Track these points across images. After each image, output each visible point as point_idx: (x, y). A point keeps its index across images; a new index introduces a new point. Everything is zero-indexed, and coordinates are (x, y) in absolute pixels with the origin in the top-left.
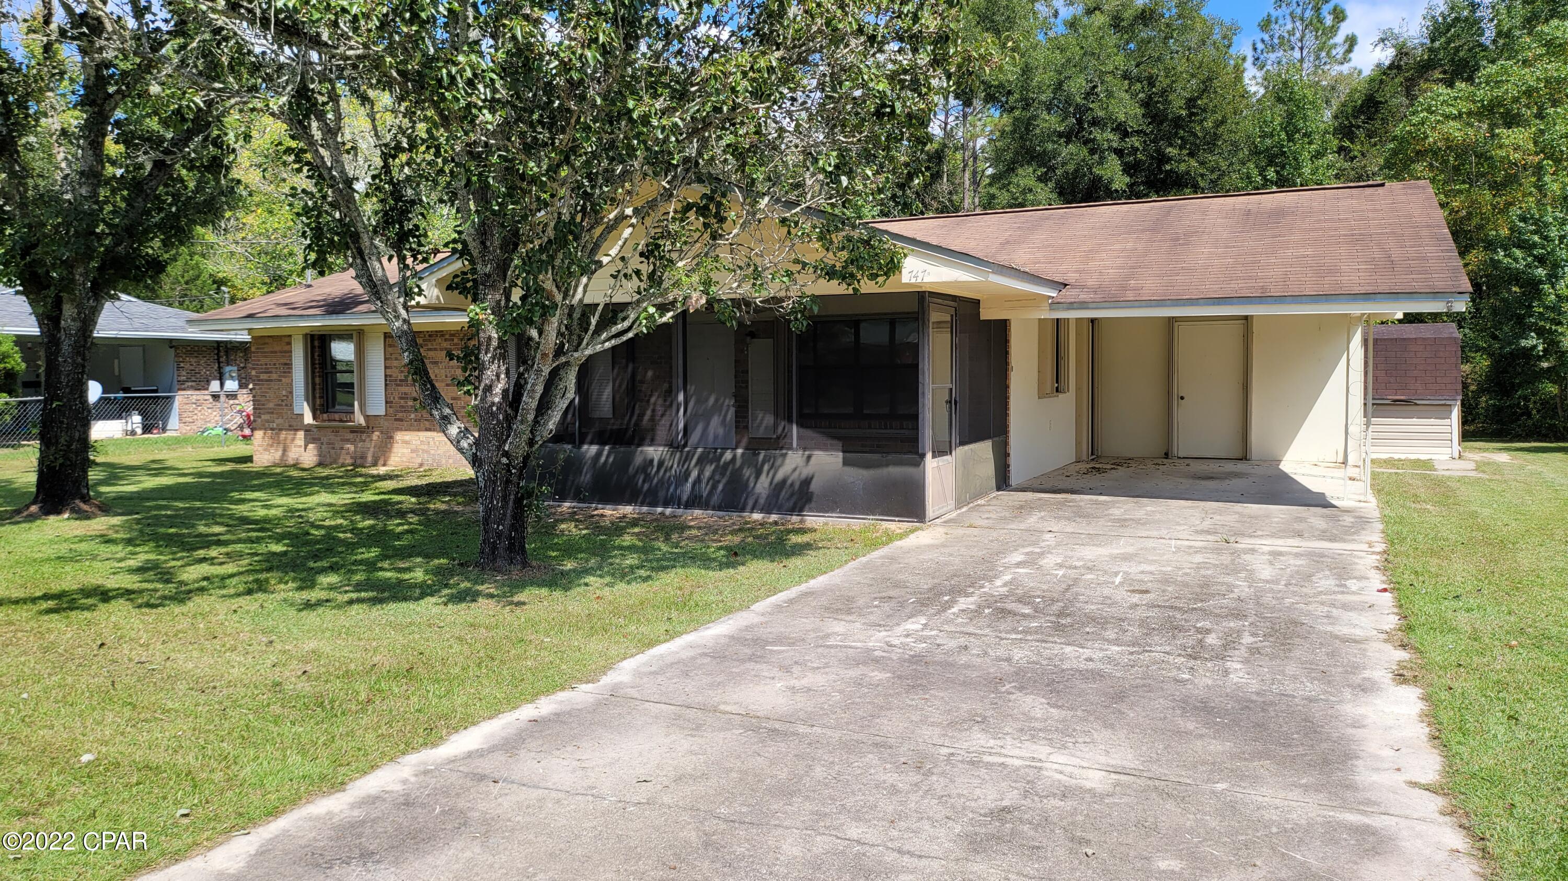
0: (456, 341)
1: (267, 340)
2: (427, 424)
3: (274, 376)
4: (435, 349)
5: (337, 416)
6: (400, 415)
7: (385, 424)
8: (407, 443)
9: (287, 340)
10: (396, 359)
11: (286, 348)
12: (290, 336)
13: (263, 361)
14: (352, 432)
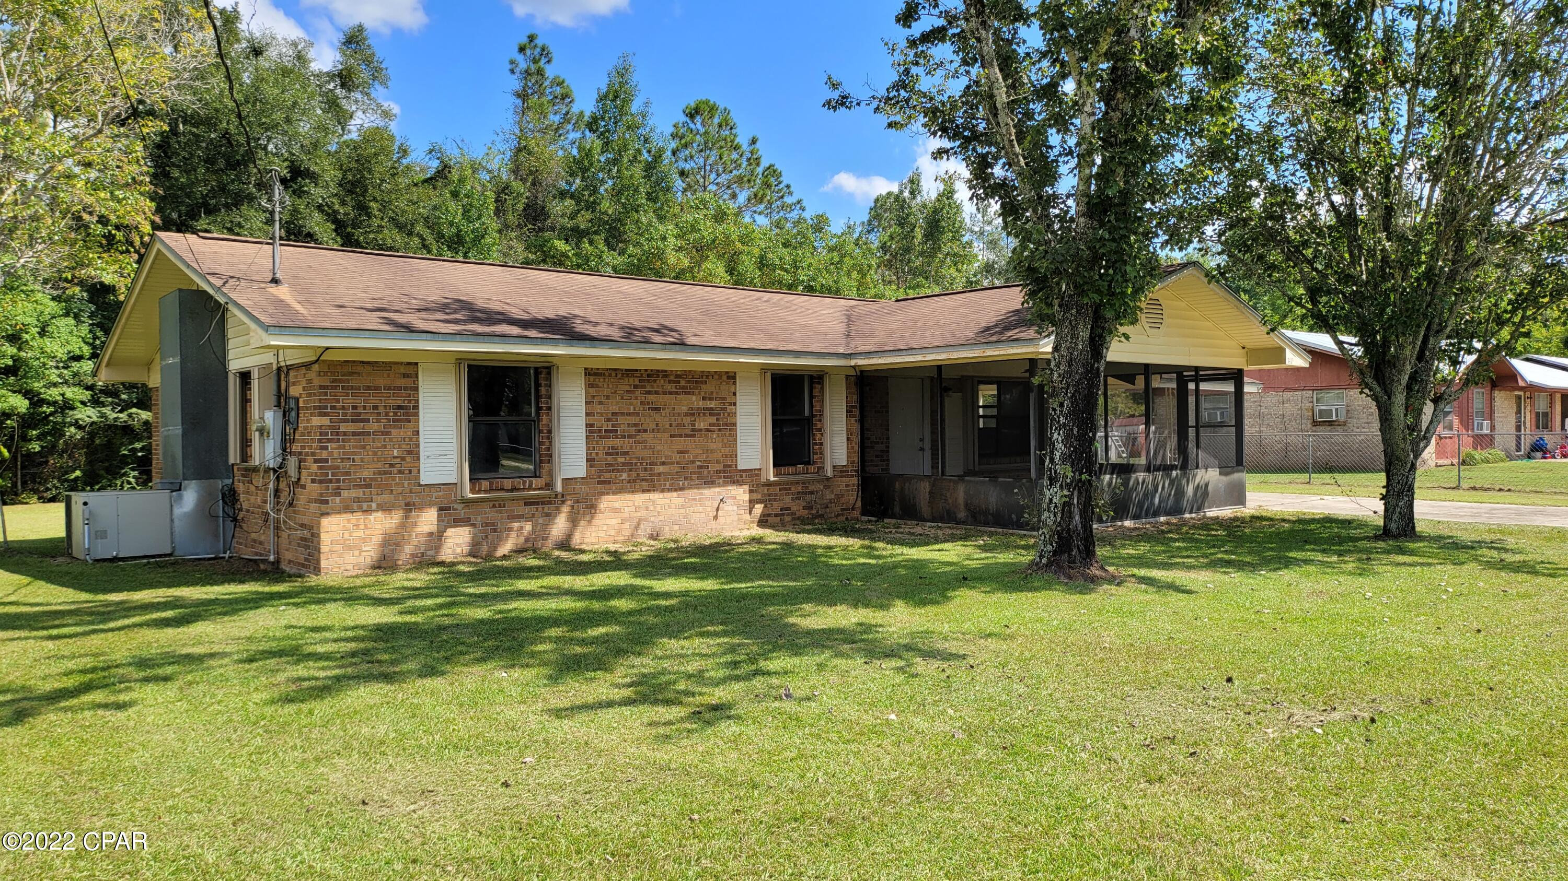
0: (683, 383)
1: (360, 369)
2: (645, 484)
3: (373, 426)
4: (656, 393)
5: (508, 483)
6: (606, 476)
7: (583, 489)
8: (616, 511)
9: (410, 370)
10: (601, 403)
11: (408, 382)
12: (416, 364)
13: (349, 401)
14: (526, 504)
